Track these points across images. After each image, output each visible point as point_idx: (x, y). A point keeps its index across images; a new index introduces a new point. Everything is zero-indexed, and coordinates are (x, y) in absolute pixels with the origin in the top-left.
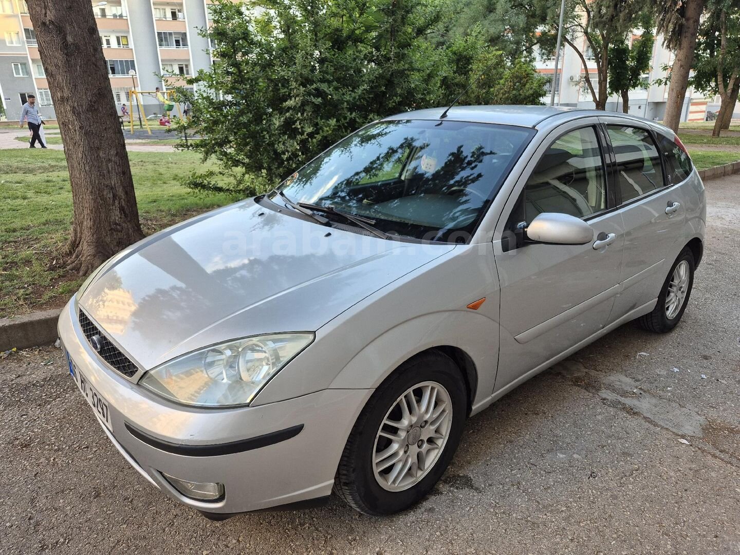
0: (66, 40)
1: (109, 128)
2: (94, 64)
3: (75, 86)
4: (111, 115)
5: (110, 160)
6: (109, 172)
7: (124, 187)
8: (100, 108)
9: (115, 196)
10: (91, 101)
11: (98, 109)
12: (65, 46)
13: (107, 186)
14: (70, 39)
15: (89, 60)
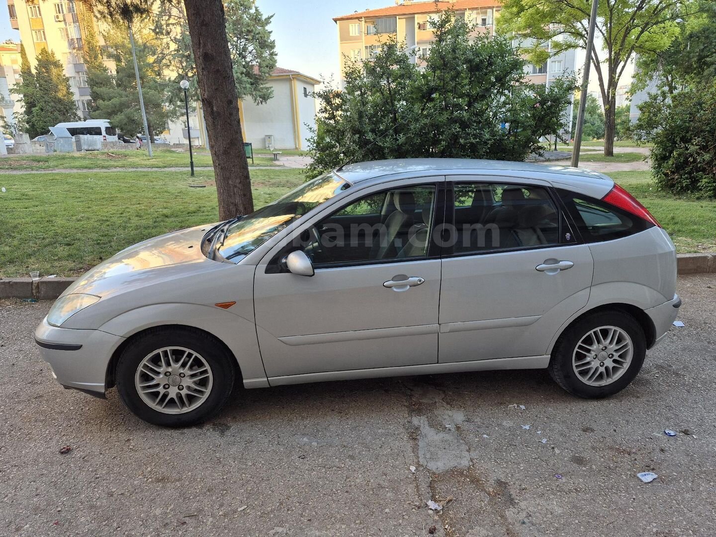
0: (213, 109)
1: (236, 165)
2: (229, 123)
3: (217, 138)
4: (239, 157)
5: (235, 186)
6: (234, 194)
7: (244, 205)
8: (231, 152)
9: (237, 210)
10: (225, 148)
11: (230, 152)
12: (212, 112)
13: (232, 203)
14: (215, 109)
15: (226, 121)
